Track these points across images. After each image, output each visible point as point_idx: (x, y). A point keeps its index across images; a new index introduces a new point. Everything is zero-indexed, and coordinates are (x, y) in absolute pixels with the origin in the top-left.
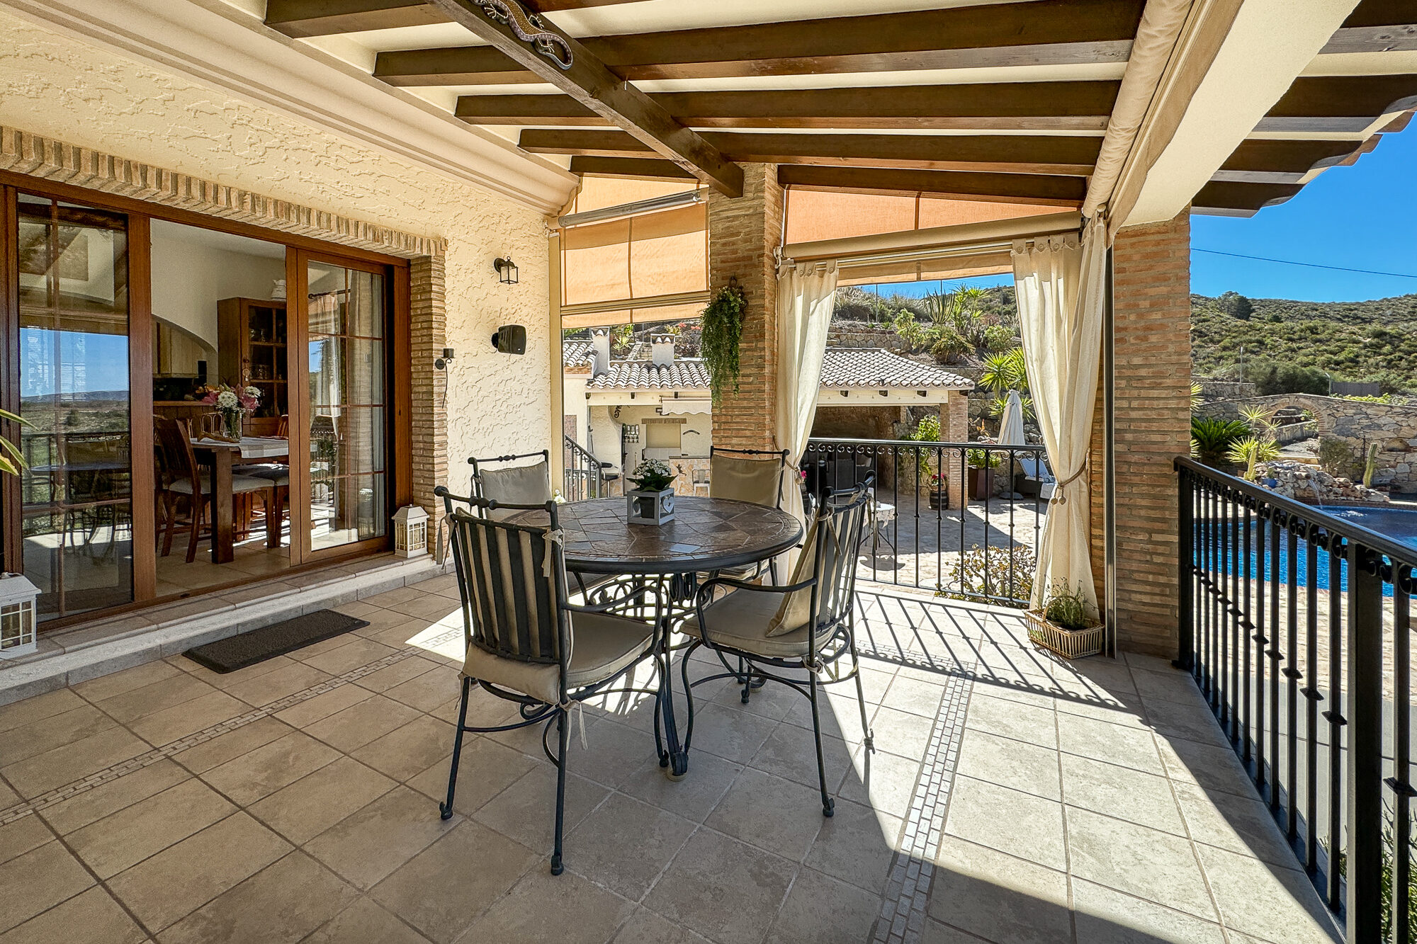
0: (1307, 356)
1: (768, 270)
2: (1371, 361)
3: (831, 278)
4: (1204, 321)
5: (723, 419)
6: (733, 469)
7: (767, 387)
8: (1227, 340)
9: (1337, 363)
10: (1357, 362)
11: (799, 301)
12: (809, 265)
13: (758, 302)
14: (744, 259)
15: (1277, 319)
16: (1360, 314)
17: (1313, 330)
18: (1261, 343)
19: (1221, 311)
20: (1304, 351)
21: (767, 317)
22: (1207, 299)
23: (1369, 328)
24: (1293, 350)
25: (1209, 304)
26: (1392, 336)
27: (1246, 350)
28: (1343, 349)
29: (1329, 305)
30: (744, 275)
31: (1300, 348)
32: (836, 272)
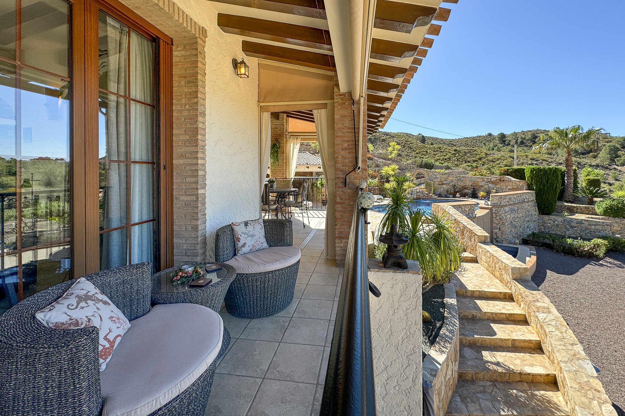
0: (438, 157)
1: (285, 137)
2: (453, 159)
3: (299, 141)
4: (412, 143)
5: (274, 172)
6: (281, 182)
7: (285, 165)
8: (418, 150)
9: (445, 159)
10: (450, 159)
11: (292, 145)
12: (294, 137)
13: (283, 145)
14: (279, 134)
15: (432, 144)
16: (453, 143)
17: (440, 148)
18: (426, 152)
19: (417, 140)
20: (438, 155)
21: (285, 149)
22: (413, 135)
23: (454, 148)
24: (435, 155)
25: (414, 137)
26: (458, 151)
27: (423, 154)
28: (447, 154)
29: (446, 140)
30: (279, 138)
31: (437, 154)
32: (300, 139)
